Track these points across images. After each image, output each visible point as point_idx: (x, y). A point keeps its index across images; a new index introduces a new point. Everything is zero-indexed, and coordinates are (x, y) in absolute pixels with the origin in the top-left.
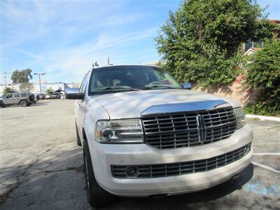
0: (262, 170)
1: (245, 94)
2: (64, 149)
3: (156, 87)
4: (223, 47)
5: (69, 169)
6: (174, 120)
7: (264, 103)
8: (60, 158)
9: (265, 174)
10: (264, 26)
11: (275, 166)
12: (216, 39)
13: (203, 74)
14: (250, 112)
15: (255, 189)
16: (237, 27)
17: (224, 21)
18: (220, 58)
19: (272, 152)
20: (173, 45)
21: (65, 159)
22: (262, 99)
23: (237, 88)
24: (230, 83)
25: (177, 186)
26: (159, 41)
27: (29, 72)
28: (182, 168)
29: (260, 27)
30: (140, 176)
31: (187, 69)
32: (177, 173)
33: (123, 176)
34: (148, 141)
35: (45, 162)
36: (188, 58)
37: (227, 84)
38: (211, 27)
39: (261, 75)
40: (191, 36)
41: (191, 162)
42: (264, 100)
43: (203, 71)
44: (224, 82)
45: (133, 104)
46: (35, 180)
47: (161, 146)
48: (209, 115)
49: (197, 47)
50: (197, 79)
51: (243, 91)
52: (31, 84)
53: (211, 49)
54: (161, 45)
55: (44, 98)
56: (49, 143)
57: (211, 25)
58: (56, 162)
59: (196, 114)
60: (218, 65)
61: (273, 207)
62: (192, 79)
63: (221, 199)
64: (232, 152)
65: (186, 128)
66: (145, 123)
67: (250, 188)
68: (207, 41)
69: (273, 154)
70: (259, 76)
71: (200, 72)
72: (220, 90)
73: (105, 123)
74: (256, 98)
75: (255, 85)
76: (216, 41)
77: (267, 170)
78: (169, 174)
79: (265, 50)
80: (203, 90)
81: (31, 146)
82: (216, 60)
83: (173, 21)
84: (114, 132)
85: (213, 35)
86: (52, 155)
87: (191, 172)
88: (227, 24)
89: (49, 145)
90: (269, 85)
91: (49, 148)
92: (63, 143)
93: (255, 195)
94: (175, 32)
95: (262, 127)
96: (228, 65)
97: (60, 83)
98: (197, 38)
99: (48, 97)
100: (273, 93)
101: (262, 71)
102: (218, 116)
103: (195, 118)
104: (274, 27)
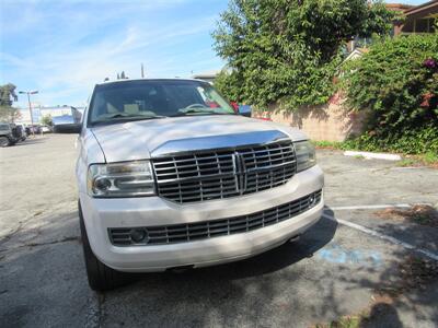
0: (348, 230)
1: (347, 120)
2: (64, 211)
3: (193, 112)
4: (315, 47)
5: (68, 239)
6: (199, 162)
7: (372, 133)
8: (56, 224)
9: (349, 235)
10: (379, 14)
11: (368, 224)
12: (303, 34)
13: (285, 90)
14: (353, 147)
15: (331, 256)
16: (336, 15)
17: (316, 5)
18: (310, 65)
19: (370, 204)
20: (241, 45)
21: (63, 225)
22: (369, 127)
23: (335, 112)
24: (326, 104)
25: (205, 254)
26: (218, 38)
27: (11, 89)
28: (211, 229)
29: (372, 16)
30: (151, 242)
31: (262, 82)
32: (204, 236)
33: (127, 244)
34: (161, 192)
35: (31, 232)
36: (264, 65)
37: (321, 104)
38: (295, 15)
39: (367, 92)
40: (267, 29)
41: (224, 221)
42: (373, 129)
43: (285, 85)
44: (316, 102)
45: (144, 139)
46: (13, 257)
47: (181, 198)
48: (253, 152)
49: (276, 46)
50: (277, 98)
51: (344, 115)
52: (15, 110)
53: (296, 51)
54: (221, 44)
55: (38, 133)
56: (40, 203)
57: (297, 11)
58: (49, 231)
59: (233, 152)
60: (308, 75)
61: (348, 279)
62: (269, 97)
63: (281, 271)
64: (287, 205)
65: (217, 172)
66: (157, 166)
67: (325, 255)
68: (291, 38)
69: (370, 207)
70: (364, 92)
71: (281, 87)
72: (311, 114)
73: (99, 168)
74: (362, 125)
75: (357, 106)
76: (305, 39)
77: (355, 229)
78: (193, 238)
79: (374, 53)
80: (287, 114)
81: (11, 208)
82: (304, 68)
83: (241, 6)
84: (112, 182)
85: (300, 29)
86: (44, 220)
87: (224, 233)
88: (320, 10)
89: (40, 205)
90: (377, 106)
91: (38, 210)
92: (64, 201)
93: (329, 264)
94: (243, 22)
95: (365, 169)
96: (322, 76)
97: (65, 106)
98: (277, 33)
99: (45, 129)
100: (384, 119)
101: (368, 84)
102: (266, 153)
103: (231, 158)
104: (392, 16)
